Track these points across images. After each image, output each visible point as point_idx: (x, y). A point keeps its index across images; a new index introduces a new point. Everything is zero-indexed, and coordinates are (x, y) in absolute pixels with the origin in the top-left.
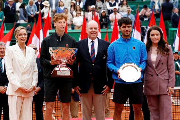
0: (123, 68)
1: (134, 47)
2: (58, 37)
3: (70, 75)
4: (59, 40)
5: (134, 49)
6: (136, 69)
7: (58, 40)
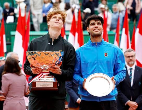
0: (91, 79)
1: (107, 54)
2: (50, 40)
3: (53, 87)
4: (51, 42)
5: (107, 55)
6: (107, 80)
7: (49, 44)
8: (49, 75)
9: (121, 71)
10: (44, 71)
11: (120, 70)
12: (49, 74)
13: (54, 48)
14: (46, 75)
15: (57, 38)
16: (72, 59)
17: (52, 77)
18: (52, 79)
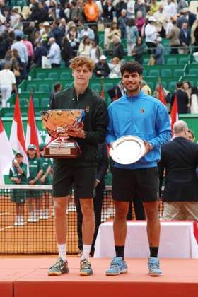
3: (69, 153)
5: (143, 112)
7: (74, 99)
8: (68, 140)
9: (163, 132)
10: (61, 135)
11: (163, 130)
12: (68, 137)
13: (79, 105)
14: (65, 140)
15: (82, 93)
16: (102, 117)
17: (72, 142)
18: (72, 145)
